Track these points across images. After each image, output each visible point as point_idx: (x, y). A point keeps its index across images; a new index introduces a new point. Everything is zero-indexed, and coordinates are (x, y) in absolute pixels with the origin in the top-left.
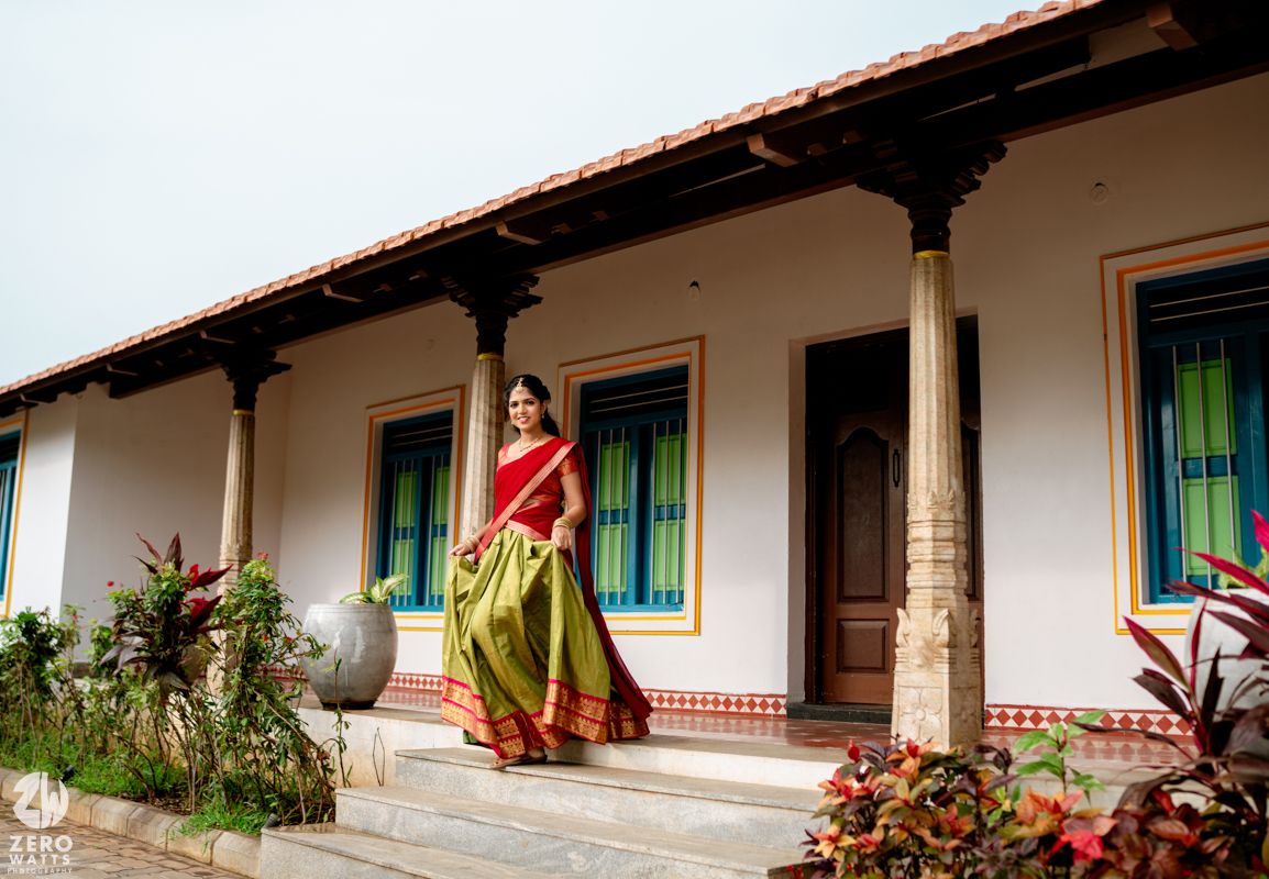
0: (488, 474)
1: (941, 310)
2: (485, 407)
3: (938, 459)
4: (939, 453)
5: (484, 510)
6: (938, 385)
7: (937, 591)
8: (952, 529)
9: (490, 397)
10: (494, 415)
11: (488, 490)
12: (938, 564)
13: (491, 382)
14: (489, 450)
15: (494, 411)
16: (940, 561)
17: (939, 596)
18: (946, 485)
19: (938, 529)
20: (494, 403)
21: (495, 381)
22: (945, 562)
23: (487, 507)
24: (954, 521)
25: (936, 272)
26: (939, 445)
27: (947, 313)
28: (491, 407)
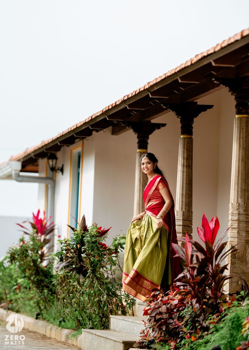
0: (182, 188)
1: (239, 138)
2: (181, 159)
3: (234, 192)
4: (234, 190)
5: (181, 203)
6: (236, 165)
7: (232, 239)
8: (237, 217)
9: (184, 154)
10: (185, 162)
11: (182, 195)
12: (233, 229)
13: (184, 148)
14: (183, 177)
15: (185, 160)
16: (233, 228)
17: (232, 240)
18: (236, 201)
19: (233, 217)
20: (185, 157)
21: (186, 147)
22: (235, 228)
23: (182, 202)
24: (238, 214)
25: (238, 123)
26: (235, 187)
27: (241, 138)
28: (184, 158)
